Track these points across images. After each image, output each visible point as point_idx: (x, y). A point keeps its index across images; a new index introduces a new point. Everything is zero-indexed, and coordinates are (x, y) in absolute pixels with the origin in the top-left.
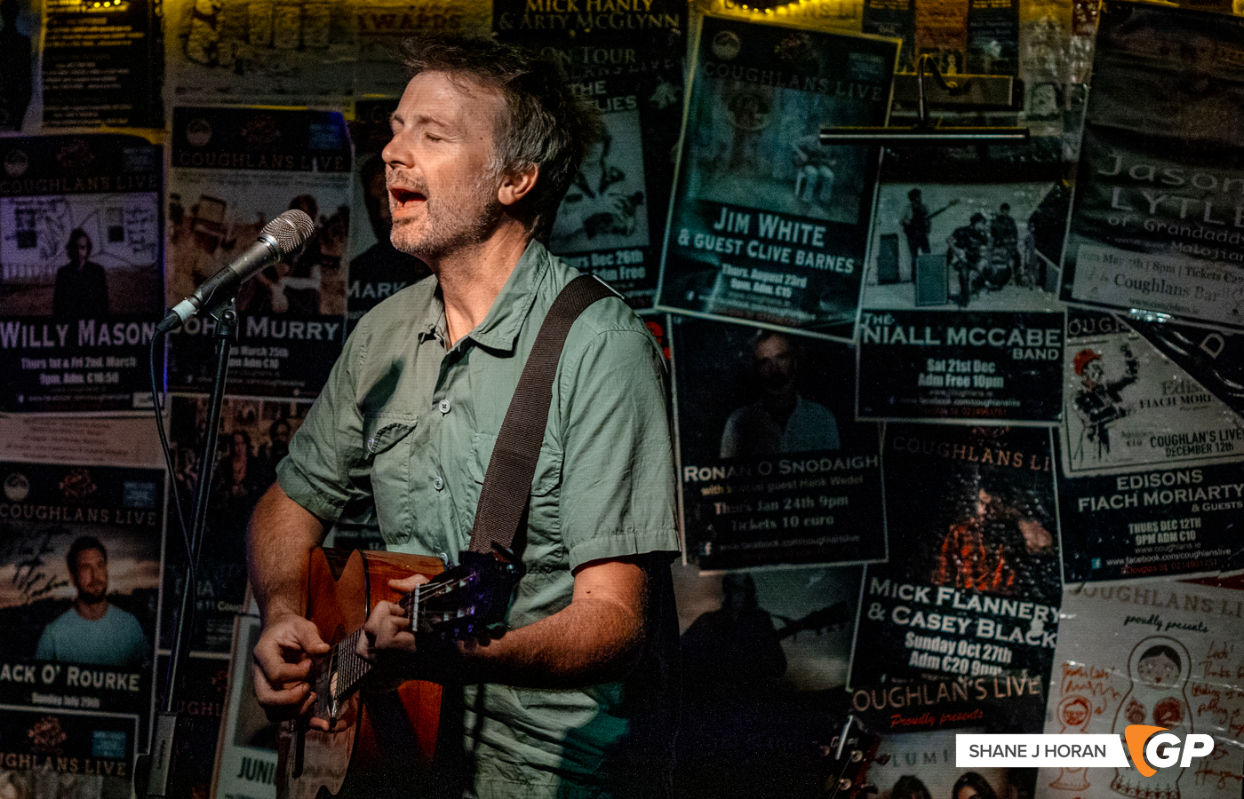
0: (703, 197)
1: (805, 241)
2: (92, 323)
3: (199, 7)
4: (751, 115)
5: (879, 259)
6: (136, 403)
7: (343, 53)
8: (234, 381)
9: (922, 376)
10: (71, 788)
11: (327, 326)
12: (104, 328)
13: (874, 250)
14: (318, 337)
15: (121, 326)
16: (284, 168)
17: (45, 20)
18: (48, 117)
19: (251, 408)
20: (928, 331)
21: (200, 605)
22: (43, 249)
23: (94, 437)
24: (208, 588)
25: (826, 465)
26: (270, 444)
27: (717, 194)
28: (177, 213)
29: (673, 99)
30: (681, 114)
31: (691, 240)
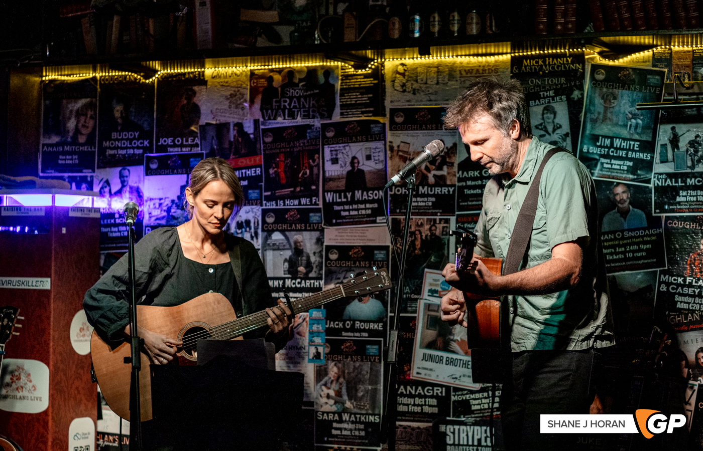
0: (592, 133)
1: (631, 148)
2: (360, 192)
3: (398, 70)
4: (610, 101)
5: (660, 153)
6: (378, 221)
7: (454, 84)
8: (415, 211)
9: (678, 197)
10: (359, 367)
11: (450, 188)
12: (365, 193)
13: (658, 150)
14: (447, 193)
15: (371, 192)
16: (432, 129)
17: (340, 78)
18: (342, 114)
19: (422, 221)
20: (680, 180)
21: (405, 296)
22: (341, 164)
23: (362, 235)
24: (407, 290)
25: (642, 233)
26: (429, 234)
27: (597, 132)
28: (392, 148)
29: (580, 96)
30: (583, 102)
31: (588, 150)
